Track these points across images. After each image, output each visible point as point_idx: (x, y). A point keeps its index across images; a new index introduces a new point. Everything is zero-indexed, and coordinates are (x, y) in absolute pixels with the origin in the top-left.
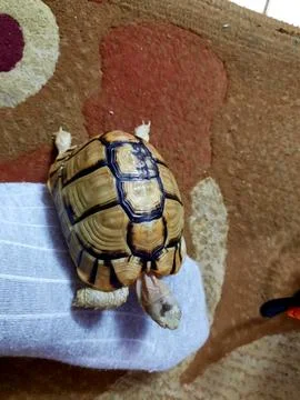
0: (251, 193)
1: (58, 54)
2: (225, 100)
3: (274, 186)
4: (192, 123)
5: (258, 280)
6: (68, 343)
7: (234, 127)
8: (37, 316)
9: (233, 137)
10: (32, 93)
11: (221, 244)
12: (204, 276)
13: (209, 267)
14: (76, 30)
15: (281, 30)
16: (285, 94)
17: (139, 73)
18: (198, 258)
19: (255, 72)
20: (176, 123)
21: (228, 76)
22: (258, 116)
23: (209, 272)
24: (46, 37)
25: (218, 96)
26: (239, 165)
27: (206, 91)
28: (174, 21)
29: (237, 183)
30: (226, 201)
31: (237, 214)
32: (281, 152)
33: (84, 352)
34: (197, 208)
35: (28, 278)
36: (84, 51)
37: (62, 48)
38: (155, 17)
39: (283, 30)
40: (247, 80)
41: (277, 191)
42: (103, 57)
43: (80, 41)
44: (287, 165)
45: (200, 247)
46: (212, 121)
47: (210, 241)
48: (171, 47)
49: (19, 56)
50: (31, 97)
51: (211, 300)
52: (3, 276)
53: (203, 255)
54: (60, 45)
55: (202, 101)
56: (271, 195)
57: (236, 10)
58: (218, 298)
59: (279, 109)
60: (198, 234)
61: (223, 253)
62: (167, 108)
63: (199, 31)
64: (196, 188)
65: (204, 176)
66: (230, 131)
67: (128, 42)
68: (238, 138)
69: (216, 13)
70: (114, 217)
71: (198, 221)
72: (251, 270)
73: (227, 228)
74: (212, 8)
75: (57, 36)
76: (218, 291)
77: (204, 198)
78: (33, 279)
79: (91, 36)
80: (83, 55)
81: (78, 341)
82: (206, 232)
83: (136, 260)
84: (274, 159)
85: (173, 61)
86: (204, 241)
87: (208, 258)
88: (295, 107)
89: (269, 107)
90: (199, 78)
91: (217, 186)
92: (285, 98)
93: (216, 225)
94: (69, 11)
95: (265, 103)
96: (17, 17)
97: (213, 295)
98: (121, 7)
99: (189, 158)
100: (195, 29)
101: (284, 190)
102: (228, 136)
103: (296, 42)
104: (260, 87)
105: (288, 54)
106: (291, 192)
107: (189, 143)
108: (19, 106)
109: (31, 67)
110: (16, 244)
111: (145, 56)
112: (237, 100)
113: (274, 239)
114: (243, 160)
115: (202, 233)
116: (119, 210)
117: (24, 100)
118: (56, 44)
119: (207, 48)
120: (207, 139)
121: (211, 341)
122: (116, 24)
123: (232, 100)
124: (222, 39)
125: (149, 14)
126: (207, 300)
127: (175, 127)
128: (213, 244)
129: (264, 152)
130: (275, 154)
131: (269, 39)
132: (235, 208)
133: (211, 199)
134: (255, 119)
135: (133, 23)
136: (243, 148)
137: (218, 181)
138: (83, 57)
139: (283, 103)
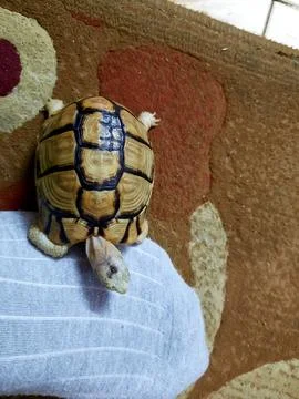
0: (252, 218)
1: (56, 78)
2: (224, 124)
3: (274, 211)
4: (191, 147)
5: (258, 306)
6: (63, 380)
7: (233, 151)
8: (31, 356)
9: (232, 161)
10: (29, 118)
11: (221, 269)
12: (203, 303)
13: (208, 294)
14: (73, 54)
15: (280, 53)
16: (284, 118)
17: (138, 98)
18: (198, 284)
19: (254, 96)
20: (175, 148)
21: (227, 100)
22: (257, 140)
23: (209, 299)
24: (43, 61)
25: (217, 119)
26: (238, 190)
27: (205, 115)
28: (172, 44)
29: (237, 208)
30: (225, 227)
31: (236, 239)
32: (281, 176)
33: (80, 389)
34: (196, 233)
35: (22, 318)
36: (82, 75)
37: (60, 73)
38: (153, 40)
39: (282, 52)
40: (247, 103)
41: (278, 215)
42: (101, 82)
43: (78, 65)
44: (287, 189)
45: (199, 273)
46: (211, 144)
47: (209, 267)
48: (169, 71)
49: (16, 81)
50: (28, 122)
51: (211, 328)
52: (3, 317)
53: (203, 281)
54: (57, 69)
55: (201, 126)
56: (272, 220)
57: (235, 33)
58: (218, 325)
59: (279, 133)
60: (197, 260)
61: (222, 279)
62: (165, 133)
63: (198, 55)
64: (195, 214)
65: (203, 201)
66: (228, 155)
67: (126, 67)
68: (238, 162)
69: (214, 37)
70: (68, 180)
71: (198, 246)
72: (250, 297)
73: (227, 254)
74: (211, 31)
75: (54, 61)
76: (218, 317)
77: (203, 223)
78: (27, 318)
79: (89, 60)
80: (80, 79)
81: (73, 378)
82: (205, 258)
83: (83, 223)
84: (274, 183)
85: (171, 85)
86: (203, 267)
87: (207, 284)
88: (295, 130)
89: (269, 131)
90: (198, 101)
91: (216, 212)
92: (285, 122)
93: (215, 250)
94: (67, 35)
95: (264, 127)
96: (15, 42)
97: (212, 322)
98: (119, 30)
99: (187, 183)
100: (193, 52)
101: (284, 215)
102: (227, 160)
103: (296, 65)
104: (259, 111)
105: (288, 76)
106: (291, 217)
107: (188, 167)
108: (15, 131)
109: (28, 91)
110: (9, 281)
111: (143, 80)
112: (236, 123)
113: (275, 265)
114: (243, 184)
115: (201, 259)
116: (74, 174)
117: (20, 125)
118: (54, 69)
119: (206, 72)
120: (207, 163)
121: (211, 370)
122: (114, 48)
123: (231, 124)
124: (221, 62)
125: (147, 38)
126: (207, 328)
127: (173, 152)
128: (213, 271)
129: (263, 176)
130: (275, 178)
131: (268, 62)
132: (234, 233)
133: (210, 224)
134: (254, 143)
135: (131, 47)
136: (242, 172)
137: (218, 206)
138: (81, 82)
139: (282, 126)
